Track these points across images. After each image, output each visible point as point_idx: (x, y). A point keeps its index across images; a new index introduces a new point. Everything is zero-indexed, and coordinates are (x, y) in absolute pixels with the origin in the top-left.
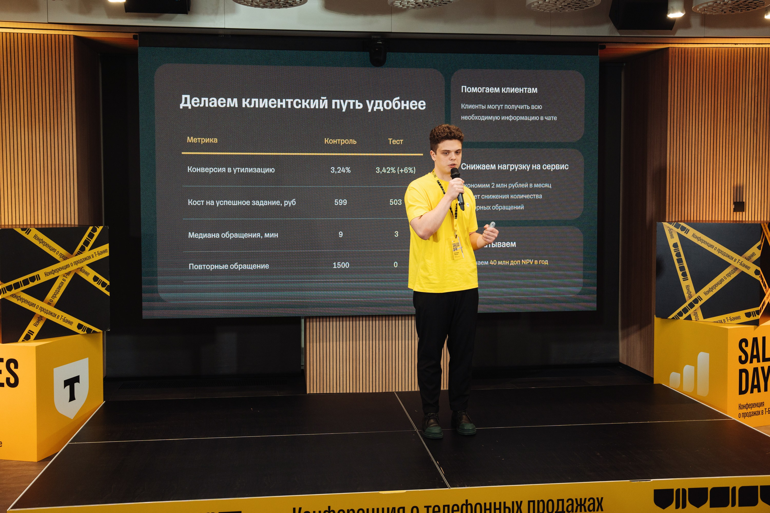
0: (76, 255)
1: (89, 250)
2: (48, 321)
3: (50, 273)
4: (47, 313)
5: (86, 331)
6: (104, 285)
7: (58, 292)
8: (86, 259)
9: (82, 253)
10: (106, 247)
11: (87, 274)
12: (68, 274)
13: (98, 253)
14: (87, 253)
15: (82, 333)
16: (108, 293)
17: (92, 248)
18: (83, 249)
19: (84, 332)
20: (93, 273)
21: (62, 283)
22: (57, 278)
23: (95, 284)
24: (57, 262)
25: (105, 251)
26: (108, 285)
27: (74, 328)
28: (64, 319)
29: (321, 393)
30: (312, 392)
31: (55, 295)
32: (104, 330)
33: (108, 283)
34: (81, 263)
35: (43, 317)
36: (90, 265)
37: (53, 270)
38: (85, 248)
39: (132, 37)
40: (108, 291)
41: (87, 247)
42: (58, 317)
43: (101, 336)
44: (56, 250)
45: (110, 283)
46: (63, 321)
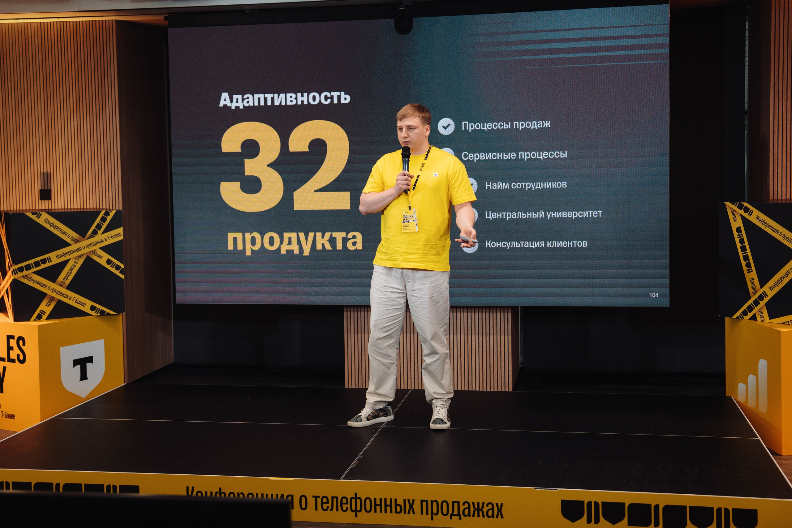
0: (88, 238)
1: (102, 233)
2: (59, 302)
3: (61, 256)
4: (58, 294)
5: (100, 313)
6: (118, 268)
8: (98, 242)
9: (94, 237)
10: (120, 230)
11: (100, 257)
12: (80, 256)
13: (111, 237)
14: (100, 236)
15: (96, 314)
16: (122, 277)
17: (104, 232)
18: (95, 233)
19: (97, 313)
20: (106, 256)
21: (74, 265)
22: (68, 260)
23: (108, 267)
24: (68, 245)
25: (119, 235)
26: (123, 269)
27: (87, 309)
28: (76, 300)
29: (360, 387)
30: (350, 387)
31: (67, 276)
32: (121, 313)
33: (122, 266)
34: (93, 246)
35: (55, 298)
36: (103, 249)
37: (64, 253)
38: (97, 231)
39: (163, 18)
40: (123, 275)
41: (100, 230)
42: (70, 298)
43: (121, 319)
44: (67, 233)
45: (124, 266)
46: (75, 302)
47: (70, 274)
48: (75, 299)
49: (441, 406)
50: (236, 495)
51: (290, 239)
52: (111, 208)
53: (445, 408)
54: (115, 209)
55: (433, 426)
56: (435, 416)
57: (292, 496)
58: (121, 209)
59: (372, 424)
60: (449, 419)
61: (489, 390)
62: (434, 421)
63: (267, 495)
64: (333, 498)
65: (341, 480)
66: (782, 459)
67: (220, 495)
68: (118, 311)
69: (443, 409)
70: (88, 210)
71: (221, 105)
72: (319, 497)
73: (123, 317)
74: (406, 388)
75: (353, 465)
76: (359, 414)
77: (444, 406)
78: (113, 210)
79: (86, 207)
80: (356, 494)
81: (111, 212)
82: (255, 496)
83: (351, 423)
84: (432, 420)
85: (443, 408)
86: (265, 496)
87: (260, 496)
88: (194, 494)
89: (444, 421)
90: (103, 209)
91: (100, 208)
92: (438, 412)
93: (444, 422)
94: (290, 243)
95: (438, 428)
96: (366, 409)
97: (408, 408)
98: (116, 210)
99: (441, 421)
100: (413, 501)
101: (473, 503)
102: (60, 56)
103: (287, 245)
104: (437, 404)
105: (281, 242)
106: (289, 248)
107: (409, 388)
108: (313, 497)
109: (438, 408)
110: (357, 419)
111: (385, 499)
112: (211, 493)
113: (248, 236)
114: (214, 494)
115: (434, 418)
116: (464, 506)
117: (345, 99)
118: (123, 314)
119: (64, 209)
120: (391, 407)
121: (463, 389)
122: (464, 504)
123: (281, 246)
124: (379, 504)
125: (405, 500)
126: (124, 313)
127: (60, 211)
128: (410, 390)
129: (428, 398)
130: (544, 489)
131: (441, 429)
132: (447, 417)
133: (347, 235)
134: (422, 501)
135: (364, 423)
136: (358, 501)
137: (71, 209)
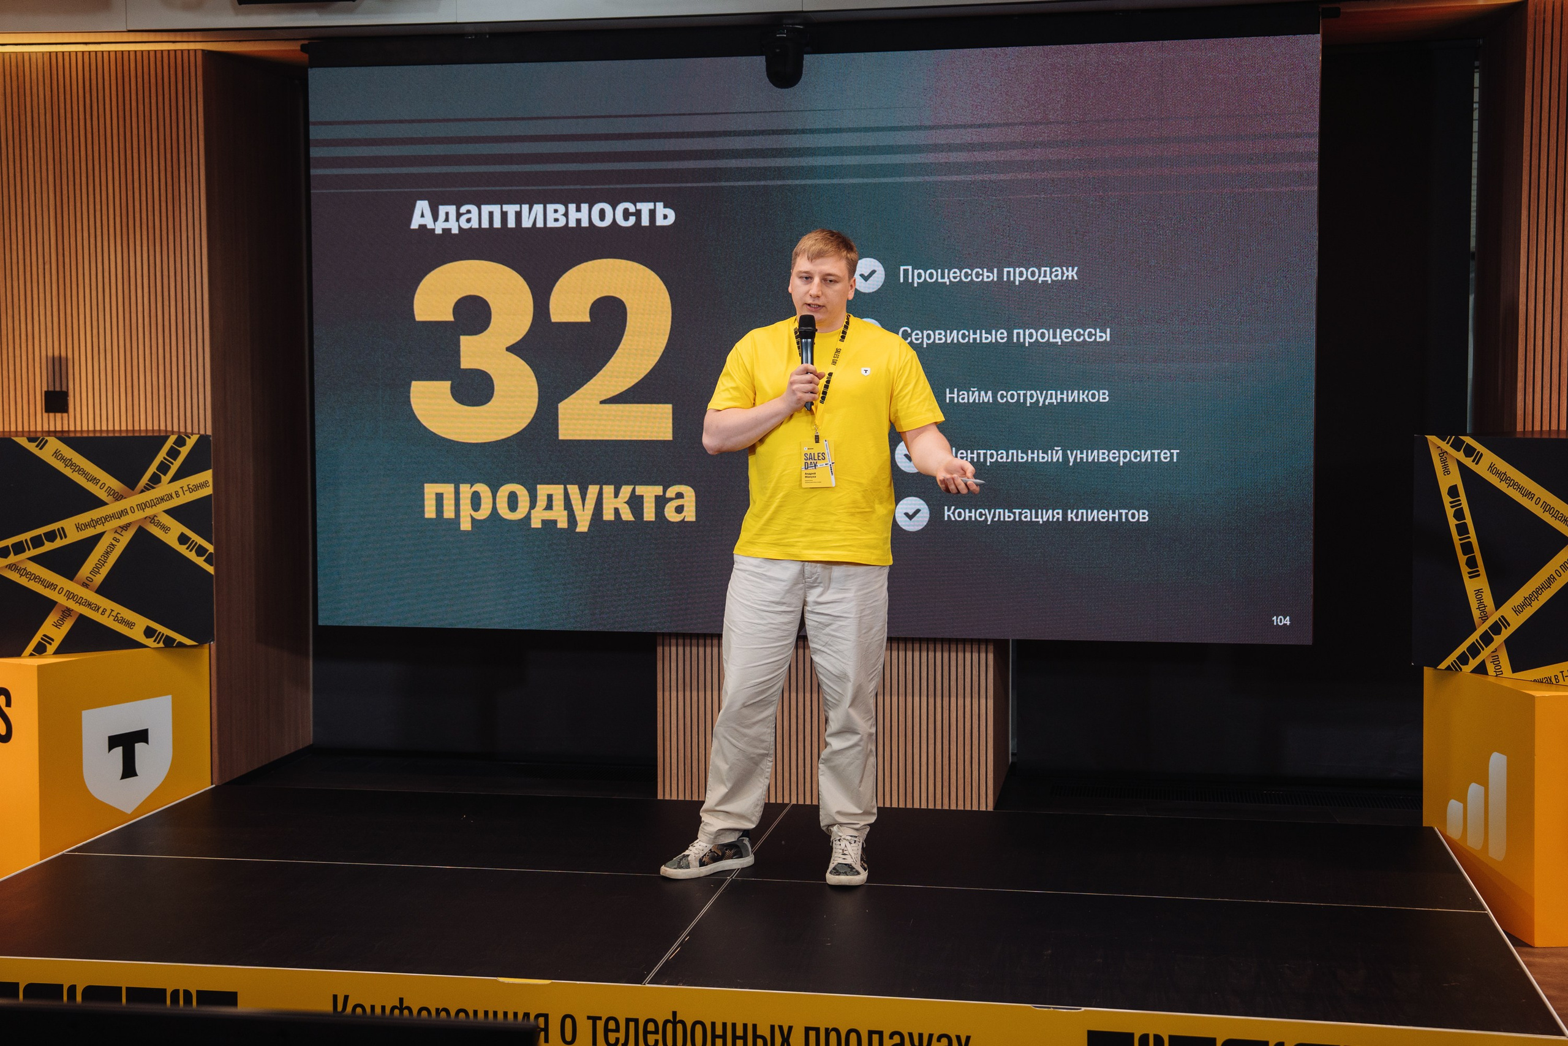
0: (142, 491)
1: (170, 482)
2: (81, 617)
3: (87, 526)
4: (80, 603)
5: (164, 643)
6: (201, 551)
7: (103, 563)
8: (162, 500)
9: (153, 488)
10: (207, 476)
11: (166, 529)
12: (125, 527)
13: (189, 488)
14: (165, 487)
15: (155, 645)
16: (210, 569)
17: (175, 479)
18: (155, 480)
19: (158, 643)
20: (177, 528)
21: (113, 545)
22: (101, 535)
23: (182, 549)
24: (101, 503)
25: (204, 485)
26: (211, 553)
27: (137, 634)
28: (116, 616)
29: (687, 799)
30: (667, 797)
31: (97, 568)
32: (206, 643)
33: (211, 548)
34: (152, 506)
35: (73, 610)
36: (172, 512)
37: (92, 520)
38: (160, 477)
39: (299, 48)
40: (211, 565)
41: (165, 475)
42: (103, 611)
43: (205, 655)
44: (100, 480)
45: (215, 549)
46: (114, 620)
47: (105, 562)
48: (114, 614)
49: (849, 838)
50: (434, 1013)
51: (550, 498)
52: (189, 430)
53: (857, 842)
54: (197, 432)
55: (832, 879)
56: (837, 859)
57: (546, 1016)
58: (209, 432)
59: (709, 873)
60: (866, 866)
61: (946, 807)
62: (834, 869)
63: (495, 1013)
64: (628, 1021)
65: (644, 984)
66: (1533, 955)
67: (401, 1012)
68: (201, 637)
69: (853, 845)
70: (143, 434)
71: (414, 225)
72: (600, 1018)
73: (211, 651)
74: (780, 801)
75: (669, 955)
76: (684, 853)
77: (856, 839)
78: (192, 434)
79: (138, 429)
80: (674, 1014)
81: (189, 438)
82: (471, 1015)
83: (667, 871)
84: (831, 866)
85: (853, 842)
86: (491, 1015)
87: (481, 1015)
88: (349, 1009)
89: (854, 868)
90: (173, 432)
91: (166, 431)
92: (843, 850)
93: (854, 870)
94: (549, 507)
95: (843, 884)
96: (700, 843)
97: (783, 842)
98: (199, 433)
99: (849, 869)
100: (790, 1028)
101: (911, 1035)
102: (88, 122)
103: (544, 509)
104: (840, 834)
105: (533, 504)
106: (549, 515)
107: (787, 801)
108: (589, 1018)
109: (843, 843)
110: (680, 862)
111: (734, 1025)
112: (383, 1008)
113: (466, 490)
114: (388, 1011)
115: (836, 863)
116: (891, 1040)
117: (665, 217)
118: (210, 645)
119: (95, 431)
120: (750, 839)
121: (895, 805)
122: (891, 1036)
123: (532, 511)
124: (721, 1034)
125: (772, 1027)
126: (212, 643)
127: (85, 435)
128: (787, 804)
129: (824, 822)
130: (1053, 1008)
131: (848, 884)
132: (861, 860)
133: (664, 492)
134: (807, 1030)
135: (694, 871)
136: (679, 1027)
137: (107, 431)
